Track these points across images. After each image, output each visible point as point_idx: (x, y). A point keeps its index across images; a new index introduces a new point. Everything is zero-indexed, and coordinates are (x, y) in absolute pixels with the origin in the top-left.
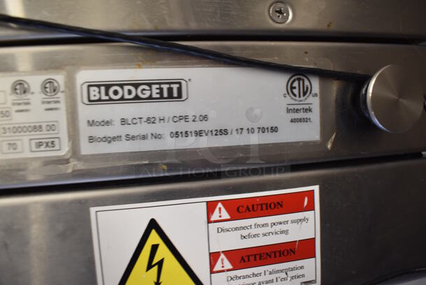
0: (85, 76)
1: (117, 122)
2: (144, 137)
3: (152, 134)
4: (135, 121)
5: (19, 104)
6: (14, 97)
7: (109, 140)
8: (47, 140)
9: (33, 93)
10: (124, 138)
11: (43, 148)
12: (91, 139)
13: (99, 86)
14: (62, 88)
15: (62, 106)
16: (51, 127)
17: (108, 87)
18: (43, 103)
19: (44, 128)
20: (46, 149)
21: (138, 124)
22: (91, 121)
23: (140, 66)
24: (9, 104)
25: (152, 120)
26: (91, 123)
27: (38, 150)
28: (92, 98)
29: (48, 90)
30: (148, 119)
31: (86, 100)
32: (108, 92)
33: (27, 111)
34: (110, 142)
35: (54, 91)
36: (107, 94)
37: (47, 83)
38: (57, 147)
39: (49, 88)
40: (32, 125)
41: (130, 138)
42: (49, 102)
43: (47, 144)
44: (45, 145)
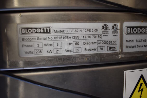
0: (126, 24)
1: (135, 41)
2: (142, 46)
3: (145, 45)
4: (140, 41)
5: (105, 33)
6: (103, 30)
7: (132, 47)
8: (113, 47)
9: (109, 29)
10: (136, 47)
11: (111, 49)
12: (127, 47)
13: (130, 28)
14: (119, 28)
15: (119, 34)
16: (115, 42)
17: (133, 28)
18: (113, 33)
19: (112, 42)
20: (112, 50)
21: (141, 42)
22: (127, 40)
23: (142, 22)
24: (101, 33)
25: (145, 40)
26: (127, 41)
27: (110, 50)
28: (128, 32)
29: (114, 28)
30: (144, 40)
31: (126, 33)
32: (133, 30)
33: (107, 36)
34: (132, 48)
35: (116, 29)
36: (133, 31)
37: (114, 26)
38: (116, 49)
39: (115, 28)
40: (109, 41)
41: (138, 46)
42: (115, 33)
43: (113, 48)
44: (112, 48)
